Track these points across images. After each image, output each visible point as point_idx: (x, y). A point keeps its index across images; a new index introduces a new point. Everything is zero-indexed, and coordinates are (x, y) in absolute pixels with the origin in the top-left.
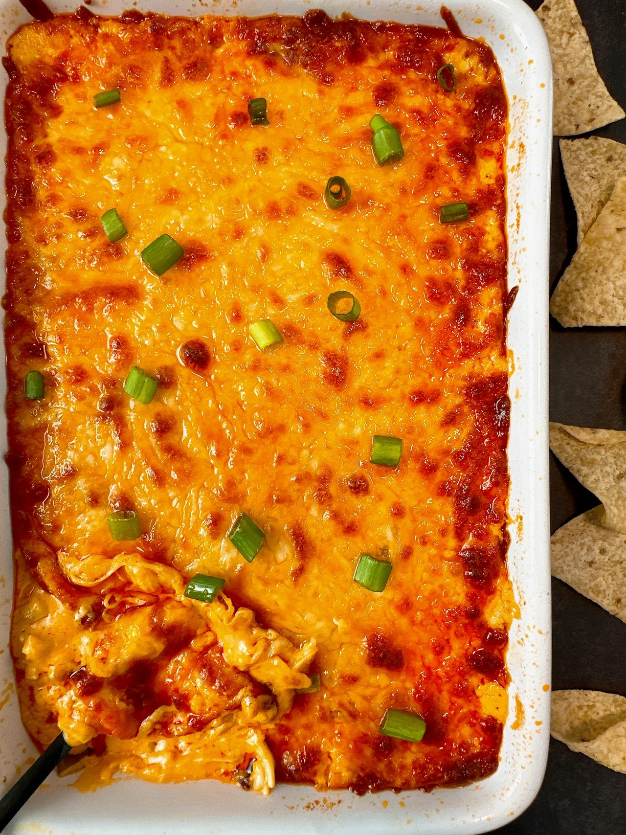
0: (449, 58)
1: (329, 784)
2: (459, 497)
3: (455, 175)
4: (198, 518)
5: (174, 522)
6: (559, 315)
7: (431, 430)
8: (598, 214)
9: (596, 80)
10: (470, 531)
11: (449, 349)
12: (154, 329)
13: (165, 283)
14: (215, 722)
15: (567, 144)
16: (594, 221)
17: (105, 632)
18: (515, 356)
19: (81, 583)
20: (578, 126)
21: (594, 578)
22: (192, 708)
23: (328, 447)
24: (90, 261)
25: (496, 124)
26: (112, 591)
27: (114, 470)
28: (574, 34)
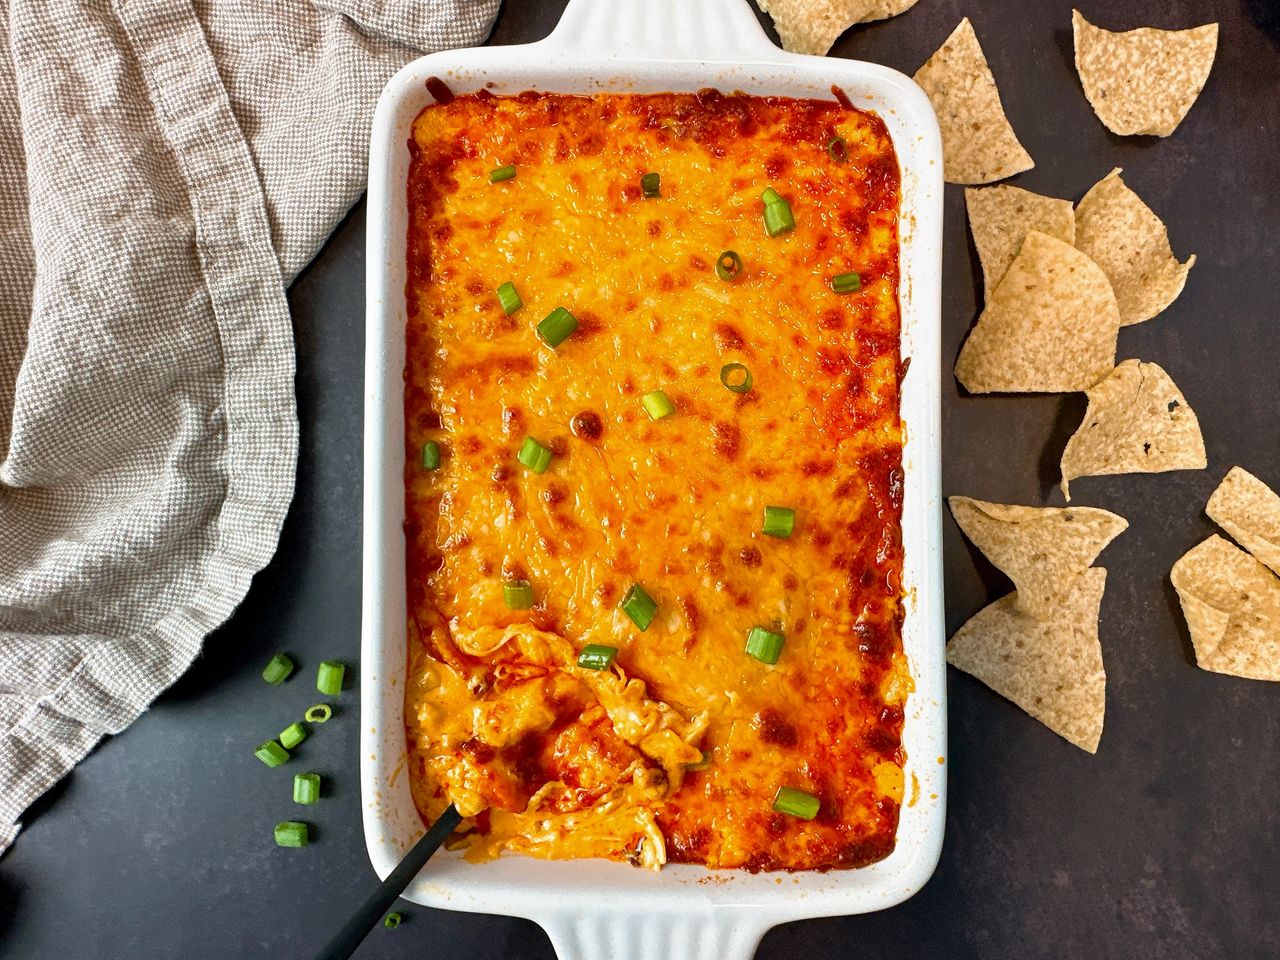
0: (840, 129)
1: (721, 864)
2: (853, 570)
3: (848, 246)
4: (591, 588)
5: (566, 592)
6: (966, 380)
7: (824, 501)
8: (1008, 269)
9: (1003, 126)
10: (864, 604)
11: (842, 419)
12: (549, 401)
13: (559, 356)
14: (605, 798)
15: (973, 194)
16: (1003, 277)
17: (496, 702)
18: (908, 427)
19: (475, 653)
20: (984, 175)
21: (1010, 673)
22: (582, 783)
23: (720, 518)
24: (486, 334)
25: (889, 193)
26: (503, 662)
27: (508, 540)
28: (978, 76)
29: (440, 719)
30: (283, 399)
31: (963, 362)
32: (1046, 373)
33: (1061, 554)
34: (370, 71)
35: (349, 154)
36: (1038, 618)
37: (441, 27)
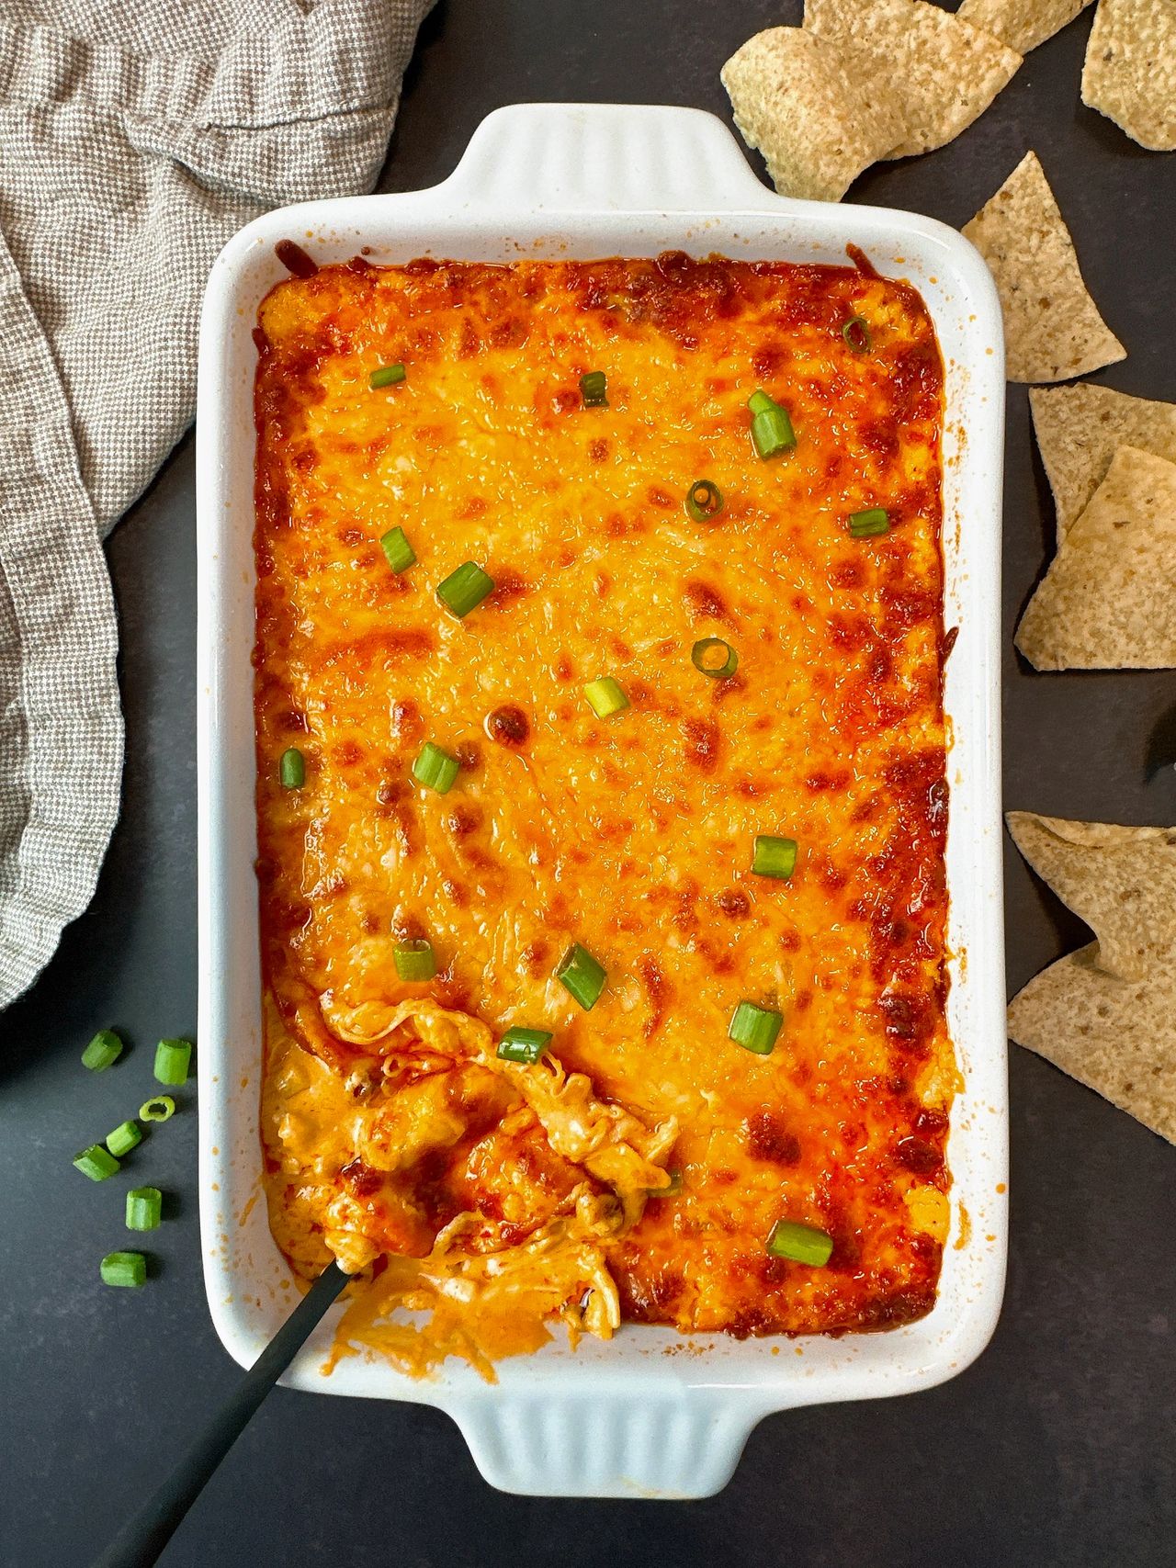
0: (859, 306)
1: (696, 1325)
2: (877, 923)
3: (869, 470)
4: (514, 951)
5: (481, 955)
6: (1031, 652)
7: (837, 828)
8: (1089, 499)
9: (1083, 301)
10: (894, 970)
11: (862, 713)
12: (454, 692)
13: (467, 629)
14: (538, 1233)
15: (1041, 396)
16: (1082, 510)
17: (384, 1109)
18: (955, 724)
19: (356, 1040)
20: (1056, 369)
21: (1089, 1051)
22: (506, 1214)
23: (692, 852)
24: (366, 600)
25: (927, 396)
26: (395, 1051)
27: (400, 884)
28: (1048, 233)
29: (311, 1134)
30: (101, 689)
31: (1026, 628)
32: (1142, 642)
33: (1161, 890)
34: (210, 236)
35: (184, 352)
36: (1128, 978)
37: (308, 175)
